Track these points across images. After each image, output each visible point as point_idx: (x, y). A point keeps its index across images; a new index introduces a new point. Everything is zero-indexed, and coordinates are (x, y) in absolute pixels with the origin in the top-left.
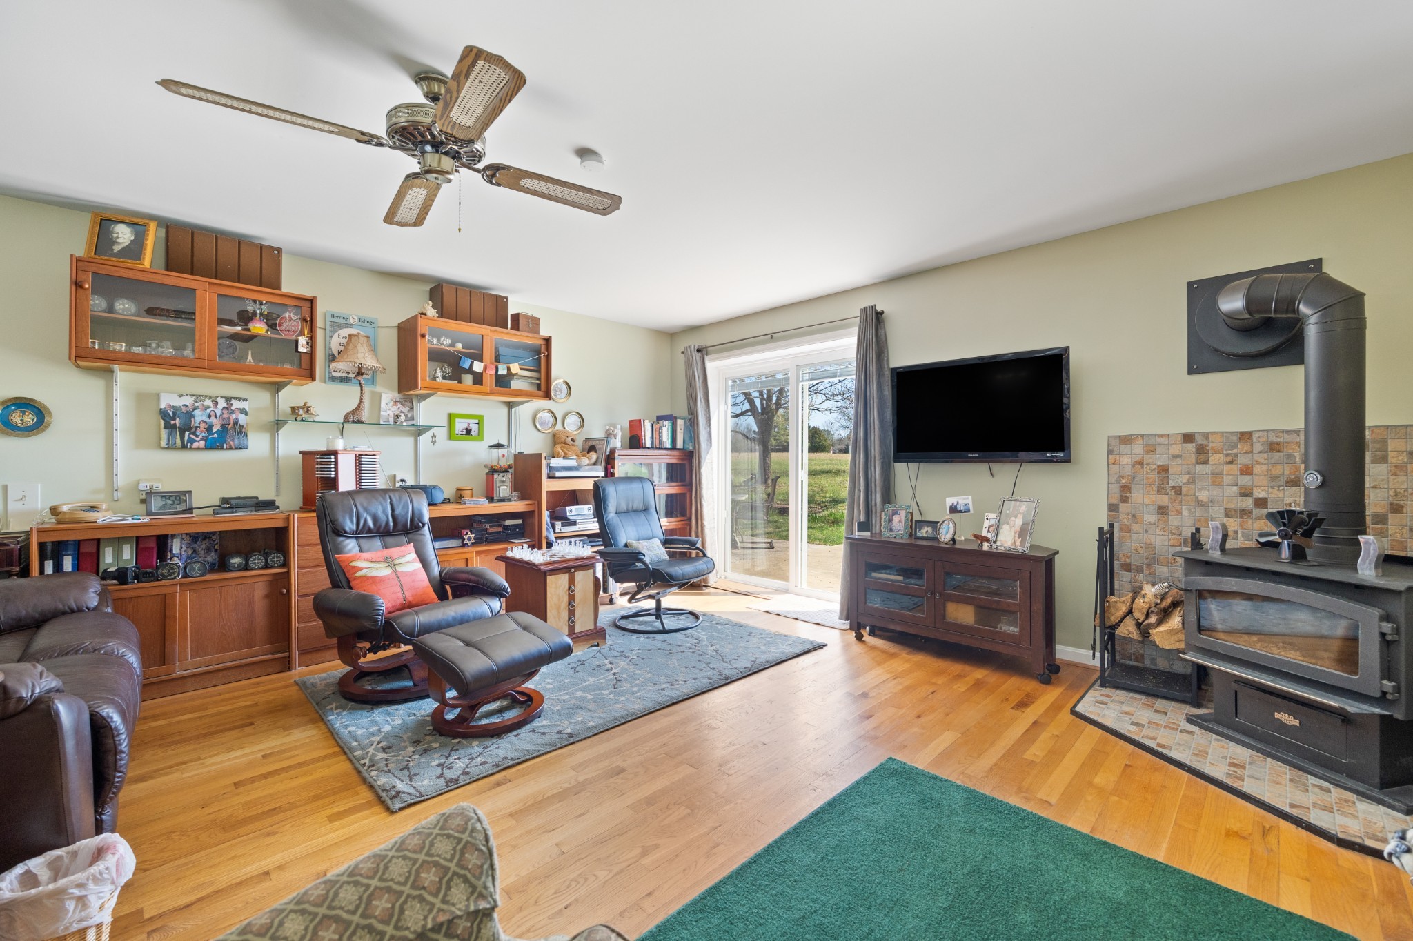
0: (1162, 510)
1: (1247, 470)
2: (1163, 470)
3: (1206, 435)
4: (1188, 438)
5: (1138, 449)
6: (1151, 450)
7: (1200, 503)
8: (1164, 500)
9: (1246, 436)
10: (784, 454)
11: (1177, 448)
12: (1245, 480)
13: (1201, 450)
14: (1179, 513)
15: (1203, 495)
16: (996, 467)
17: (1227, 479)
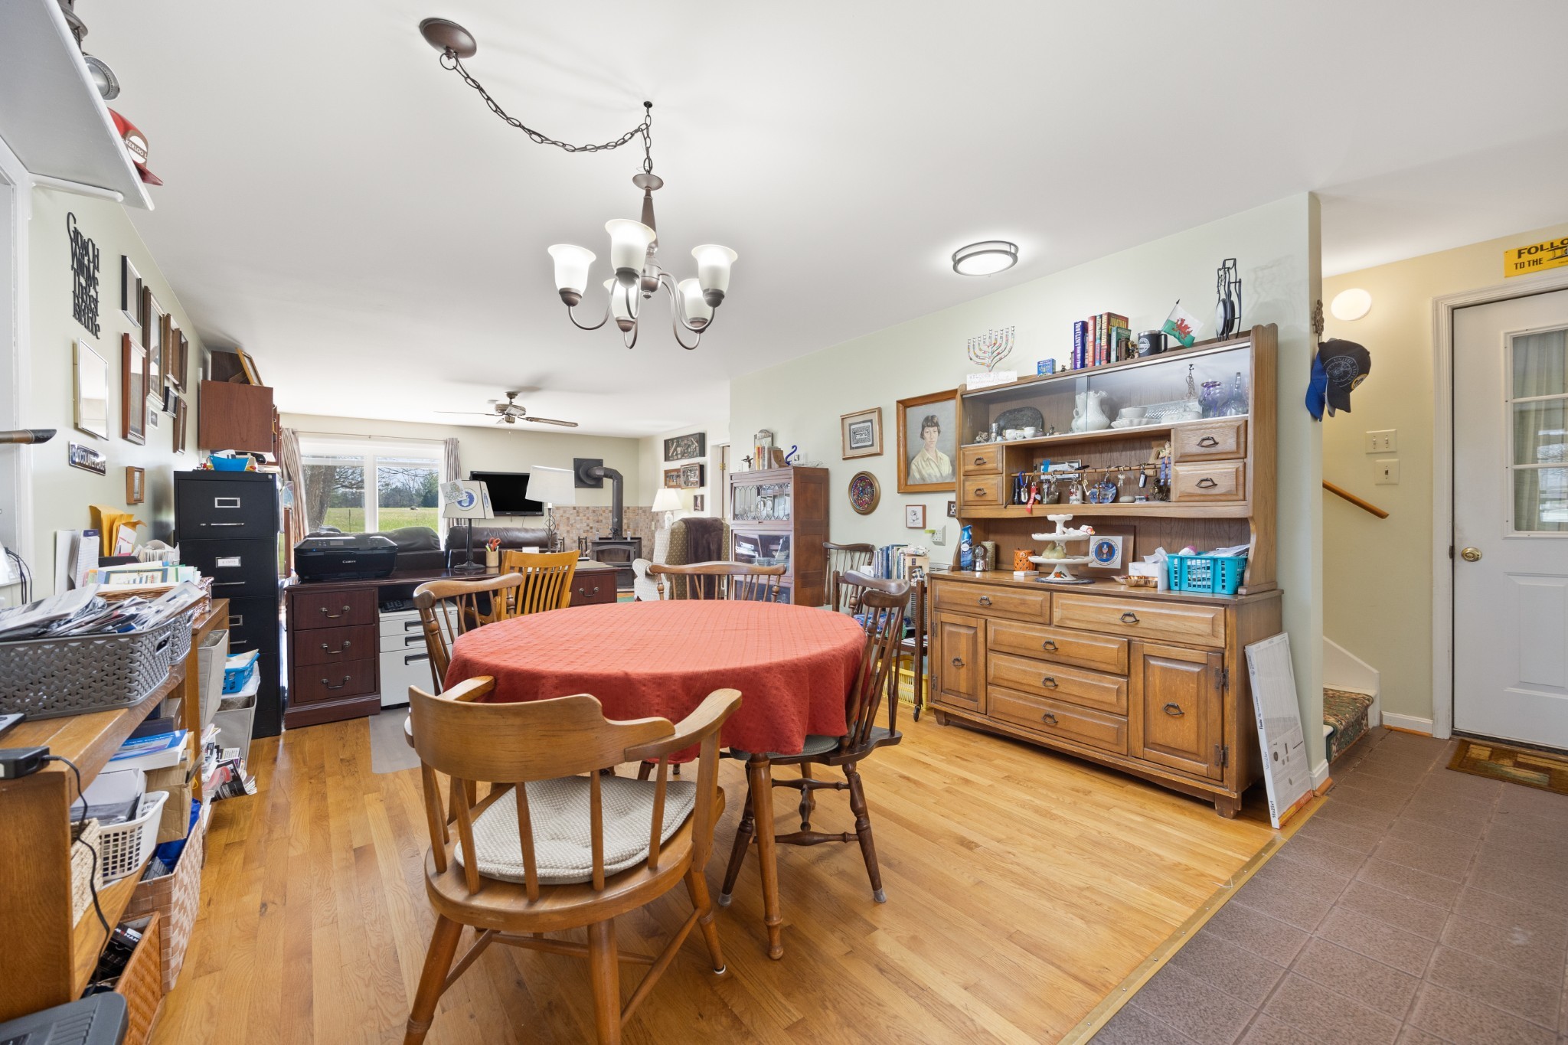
0: (568, 532)
1: (588, 519)
2: (568, 518)
3: (579, 507)
4: (574, 508)
5: (561, 511)
6: (565, 512)
7: (577, 529)
8: (569, 528)
9: (588, 508)
10: (355, 511)
11: (572, 511)
12: (588, 521)
13: (578, 512)
14: (572, 533)
15: (578, 526)
16: (513, 518)
17: (584, 521)
